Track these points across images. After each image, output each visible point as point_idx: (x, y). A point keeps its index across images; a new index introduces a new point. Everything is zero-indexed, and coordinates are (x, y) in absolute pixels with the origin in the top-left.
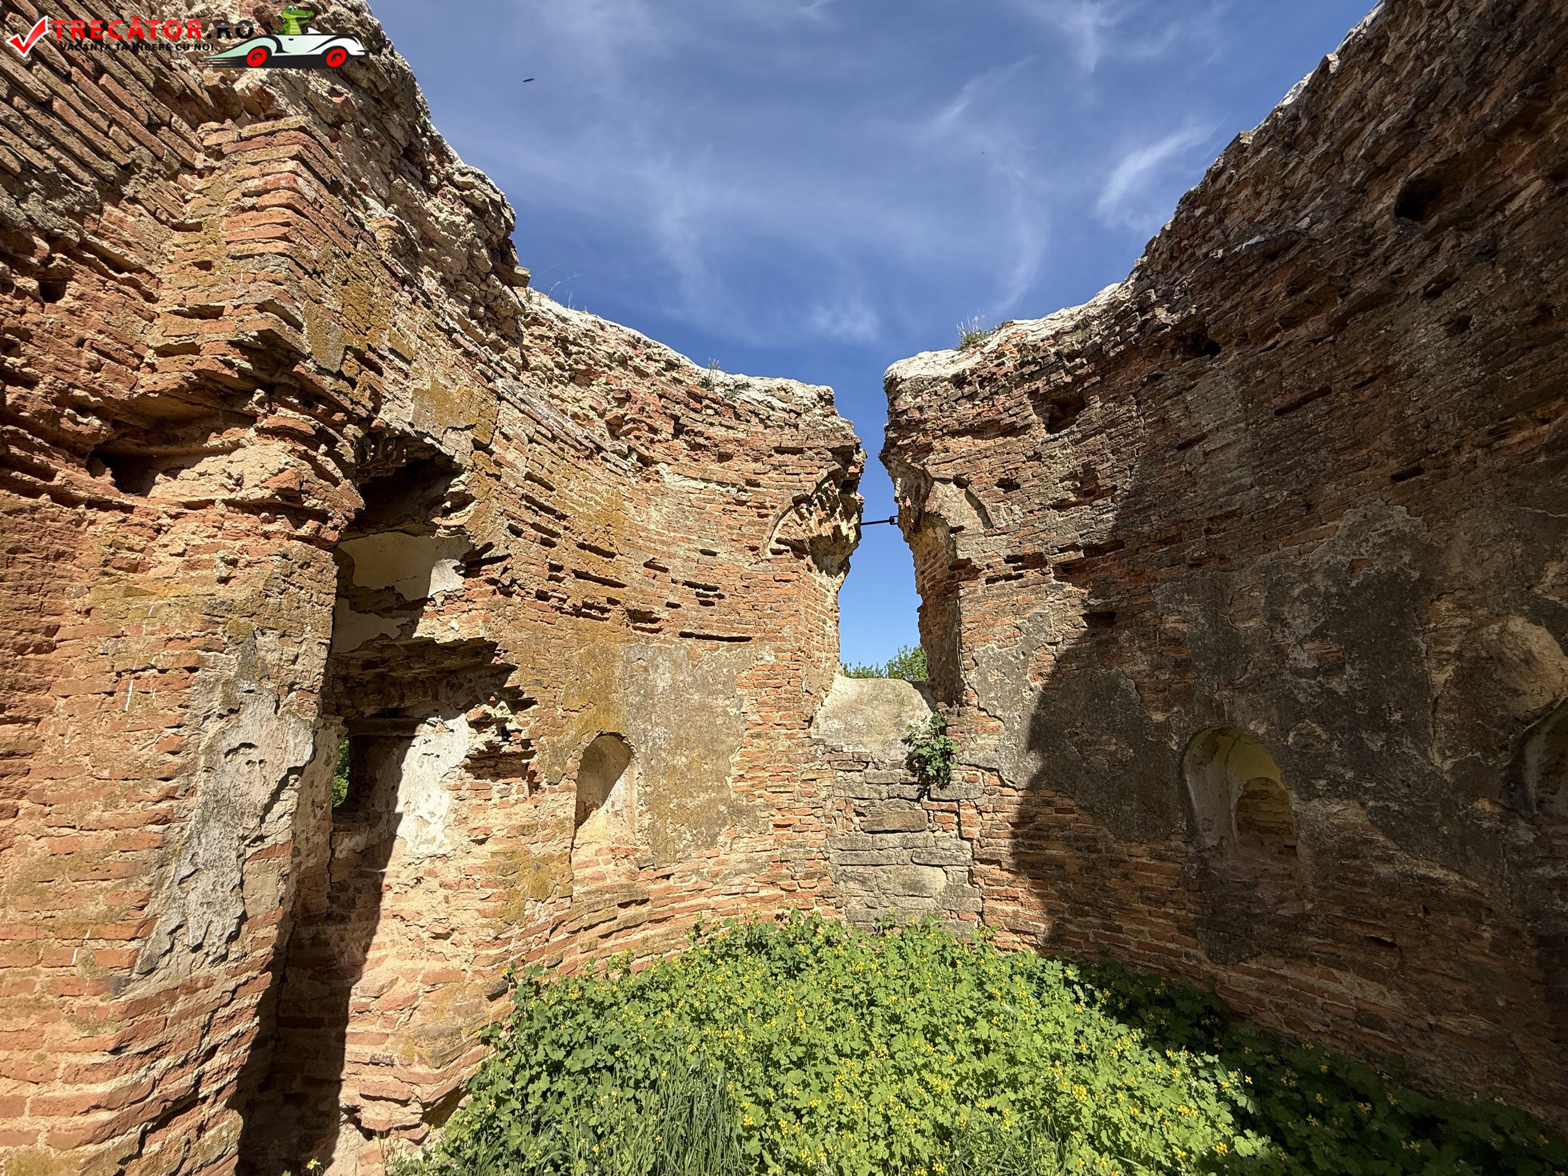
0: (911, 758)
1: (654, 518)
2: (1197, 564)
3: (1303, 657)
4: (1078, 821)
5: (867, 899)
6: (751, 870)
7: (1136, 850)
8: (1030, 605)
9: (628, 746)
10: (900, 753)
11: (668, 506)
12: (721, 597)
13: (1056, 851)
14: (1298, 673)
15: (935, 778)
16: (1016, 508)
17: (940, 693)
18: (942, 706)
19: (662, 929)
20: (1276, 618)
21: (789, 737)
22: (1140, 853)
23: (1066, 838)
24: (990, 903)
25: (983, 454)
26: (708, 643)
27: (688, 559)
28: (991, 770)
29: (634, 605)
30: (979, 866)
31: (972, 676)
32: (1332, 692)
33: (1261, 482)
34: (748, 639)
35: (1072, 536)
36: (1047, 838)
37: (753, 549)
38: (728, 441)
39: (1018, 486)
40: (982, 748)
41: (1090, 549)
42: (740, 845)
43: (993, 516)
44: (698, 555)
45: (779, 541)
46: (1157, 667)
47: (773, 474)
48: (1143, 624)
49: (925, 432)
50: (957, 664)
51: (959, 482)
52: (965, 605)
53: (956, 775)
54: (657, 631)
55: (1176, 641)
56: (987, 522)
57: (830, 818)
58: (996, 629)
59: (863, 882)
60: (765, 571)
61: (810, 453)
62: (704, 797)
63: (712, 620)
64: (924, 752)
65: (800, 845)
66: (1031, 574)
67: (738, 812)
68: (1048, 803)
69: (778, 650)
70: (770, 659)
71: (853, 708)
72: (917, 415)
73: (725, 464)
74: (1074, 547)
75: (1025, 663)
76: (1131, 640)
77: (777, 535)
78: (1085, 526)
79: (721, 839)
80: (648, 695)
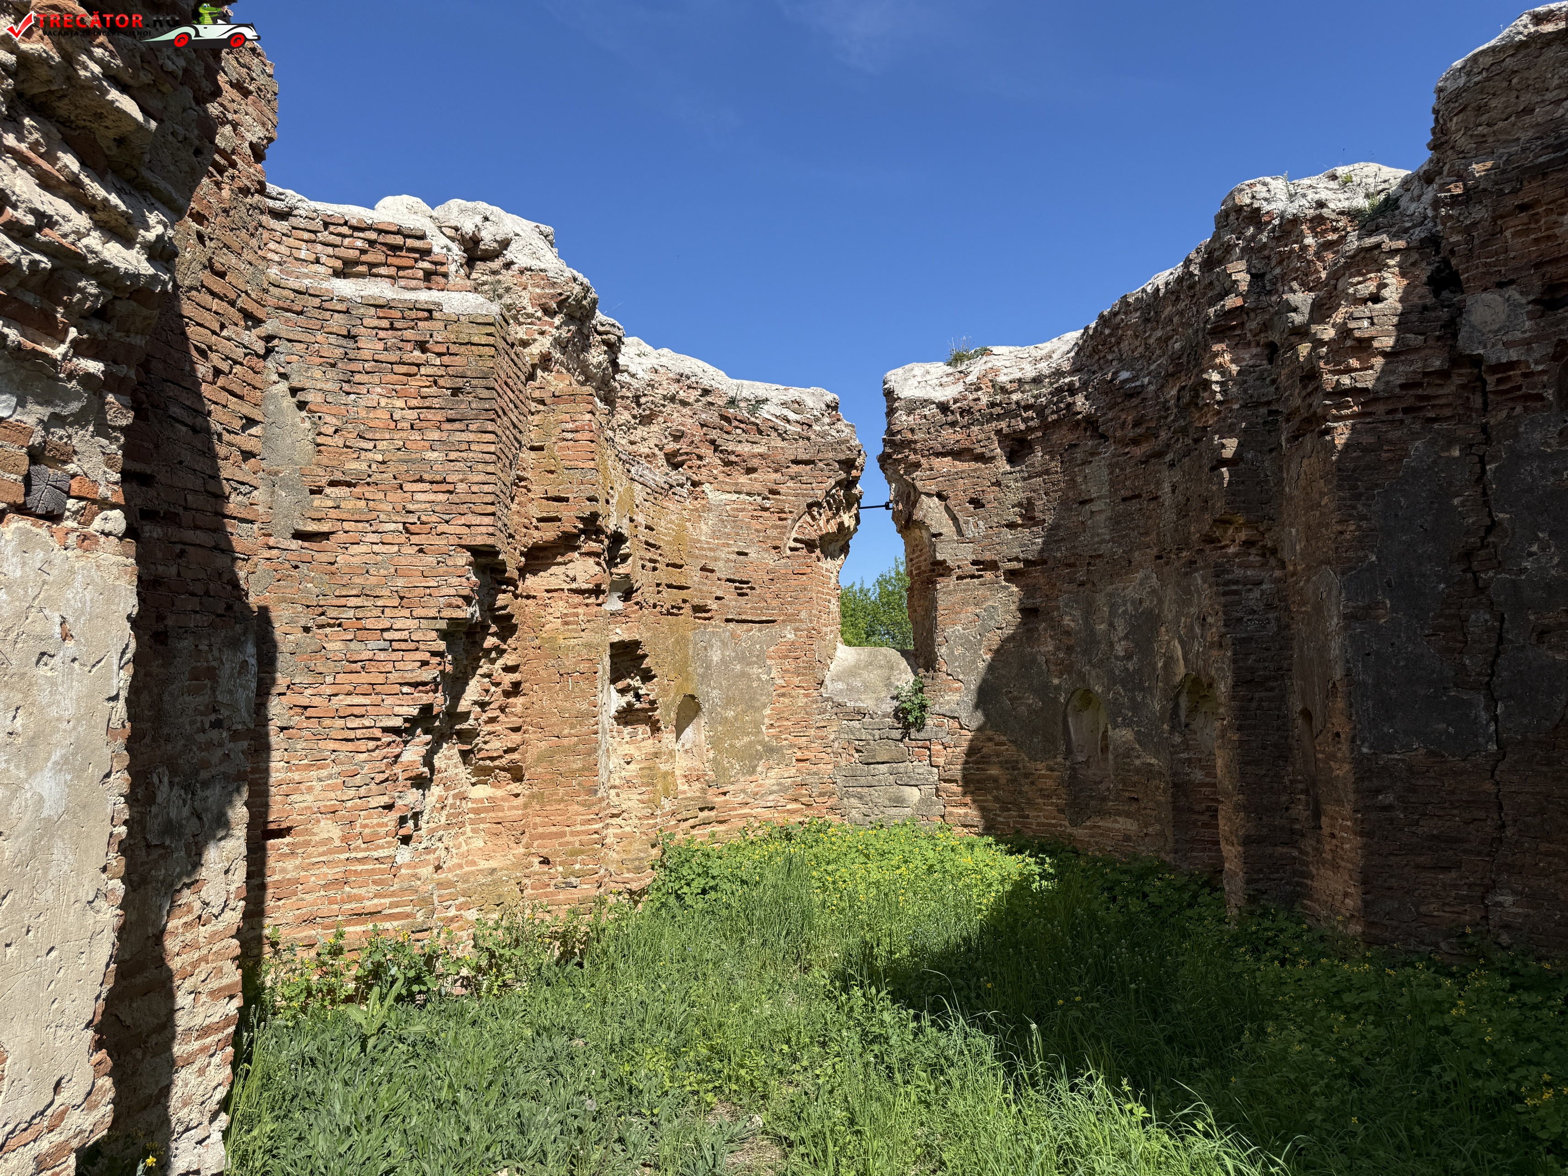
0: (897, 710)
1: (703, 530)
2: (1082, 584)
3: (1120, 649)
4: (1009, 751)
5: (863, 810)
6: (780, 791)
7: (1039, 766)
8: (986, 599)
9: (698, 704)
10: (889, 706)
11: (712, 518)
12: (752, 588)
13: (994, 771)
14: (1117, 658)
15: (913, 724)
16: (981, 523)
17: (921, 661)
18: (922, 672)
19: (722, 827)
20: (1111, 625)
21: (806, 696)
22: (1041, 768)
23: (1000, 762)
24: (949, 809)
25: (960, 475)
26: (745, 626)
27: (728, 560)
28: (953, 718)
29: (696, 601)
30: (943, 784)
31: (943, 650)
32: (1127, 670)
33: (1112, 540)
34: (773, 621)
35: (1016, 551)
36: (988, 763)
37: (775, 548)
38: (754, 456)
39: (983, 506)
40: (948, 702)
41: (1027, 562)
42: (772, 773)
43: (964, 527)
44: (735, 556)
45: (796, 540)
46: (1057, 649)
47: (790, 484)
48: (1052, 619)
49: (915, 452)
50: (933, 640)
51: (940, 496)
52: (940, 596)
53: (929, 722)
54: (709, 619)
55: (1068, 633)
56: (960, 532)
57: (838, 754)
58: (962, 616)
59: (861, 798)
60: (786, 565)
61: (821, 464)
62: (746, 739)
63: (747, 607)
64: (907, 705)
65: (815, 774)
66: (989, 575)
67: (770, 750)
68: (990, 739)
69: (796, 630)
70: (791, 636)
71: (852, 672)
72: (909, 436)
73: (753, 476)
74: (1017, 559)
75: (980, 642)
76: (1045, 630)
77: (794, 535)
78: (1025, 545)
79: (759, 769)
80: (708, 668)
